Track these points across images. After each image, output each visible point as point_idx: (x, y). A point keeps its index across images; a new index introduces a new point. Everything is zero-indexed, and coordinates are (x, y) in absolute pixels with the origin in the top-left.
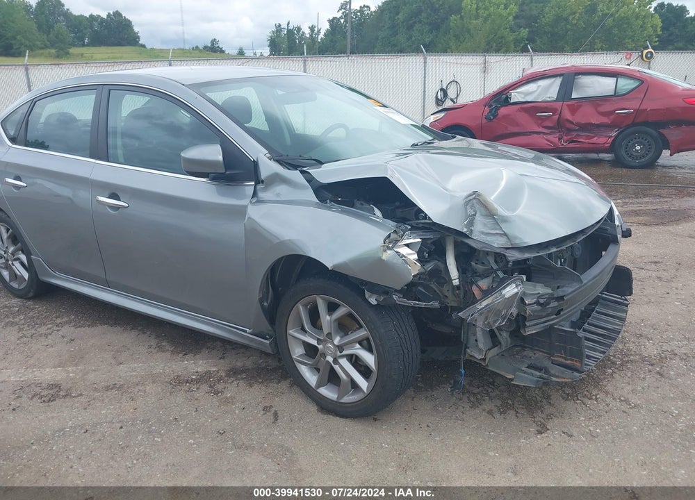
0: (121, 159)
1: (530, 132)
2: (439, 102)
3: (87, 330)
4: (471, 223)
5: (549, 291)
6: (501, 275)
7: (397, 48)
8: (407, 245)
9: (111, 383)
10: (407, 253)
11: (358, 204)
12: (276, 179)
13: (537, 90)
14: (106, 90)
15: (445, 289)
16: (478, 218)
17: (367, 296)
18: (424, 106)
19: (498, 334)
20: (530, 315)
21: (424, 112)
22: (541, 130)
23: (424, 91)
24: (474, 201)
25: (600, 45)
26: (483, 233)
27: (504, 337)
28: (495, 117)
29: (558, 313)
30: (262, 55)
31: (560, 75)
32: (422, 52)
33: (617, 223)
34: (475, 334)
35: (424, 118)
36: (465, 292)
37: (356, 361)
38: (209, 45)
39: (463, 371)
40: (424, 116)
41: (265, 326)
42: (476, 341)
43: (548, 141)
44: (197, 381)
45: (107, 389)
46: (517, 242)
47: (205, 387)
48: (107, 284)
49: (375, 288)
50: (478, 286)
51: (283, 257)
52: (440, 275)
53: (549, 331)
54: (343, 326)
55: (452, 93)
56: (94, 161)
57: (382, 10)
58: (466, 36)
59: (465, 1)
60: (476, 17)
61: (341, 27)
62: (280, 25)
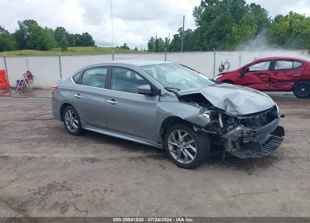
0: (115, 89)
1: (258, 83)
2: (220, 70)
3: (99, 145)
4: (226, 107)
5: (251, 130)
6: (236, 124)
7: (203, 47)
8: (206, 113)
9: (111, 158)
10: (206, 116)
11: (191, 102)
12: (166, 95)
13: (260, 66)
14: (111, 67)
15: (219, 129)
16: (228, 106)
17: (194, 129)
18: (214, 72)
19: (235, 144)
20: (245, 137)
21: (214, 74)
22: (262, 82)
23: (214, 66)
24: (227, 101)
26: (230, 111)
27: (237, 144)
28: (243, 77)
29: (254, 137)
30: (145, 50)
32: (214, 50)
33: (278, 112)
34: (228, 144)
35: (214, 77)
36: (225, 130)
37: (190, 150)
38: (123, 46)
39: (224, 156)
40: (214, 76)
41: (161, 140)
42: (229, 146)
43: (265, 86)
44: (138, 158)
45: (110, 159)
46: (240, 113)
47: (140, 160)
48: (107, 129)
49: (197, 126)
50: (229, 128)
51: (167, 118)
52: (217, 124)
53: (251, 143)
54: (186, 140)
55: (226, 67)
56: (106, 89)
57: (196, 31)
58: (234, 42)
59: (233, 28)
60: (238, 34)
61: (179, 38)
62: (153, 38)
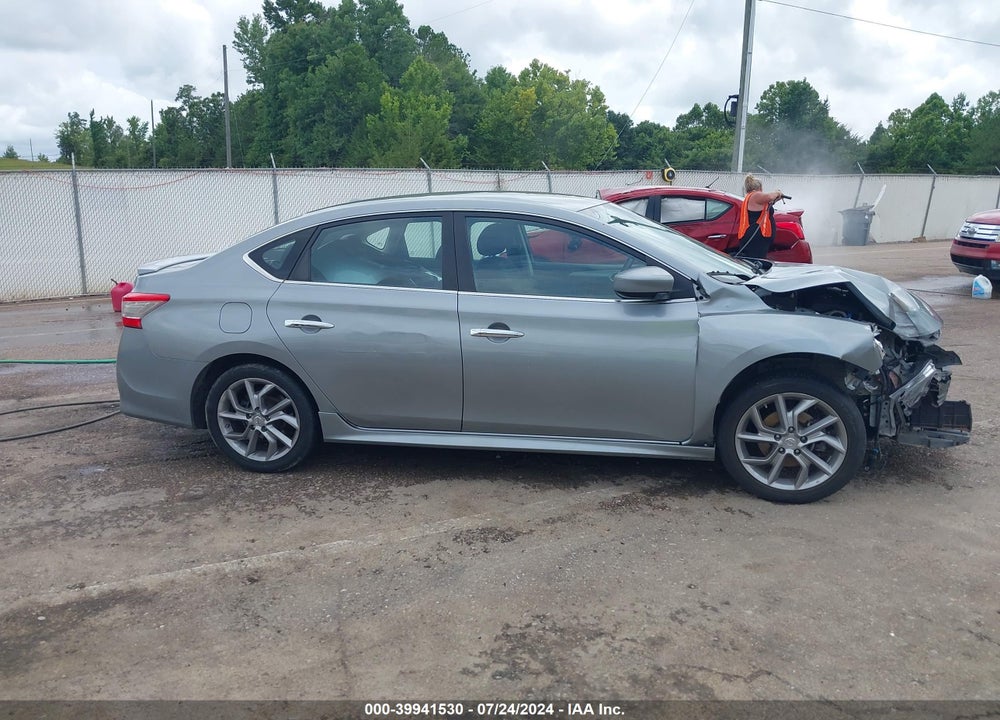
11: (798, 310)
12: (722, 293)
17: (846, 383)
24: (891, 301)
25: (555, 159)
31: (644, 198)
42: (887, 421)
45: (549, 522)
46: (922, 331)
48: (460, 427)
50: (894, 373)
56: (455, 291)
57: (250, 99)
58: (393, 142)
59: (384, 97)
60: (403, 117)
61: (183, 122)
62: (76, 115)
